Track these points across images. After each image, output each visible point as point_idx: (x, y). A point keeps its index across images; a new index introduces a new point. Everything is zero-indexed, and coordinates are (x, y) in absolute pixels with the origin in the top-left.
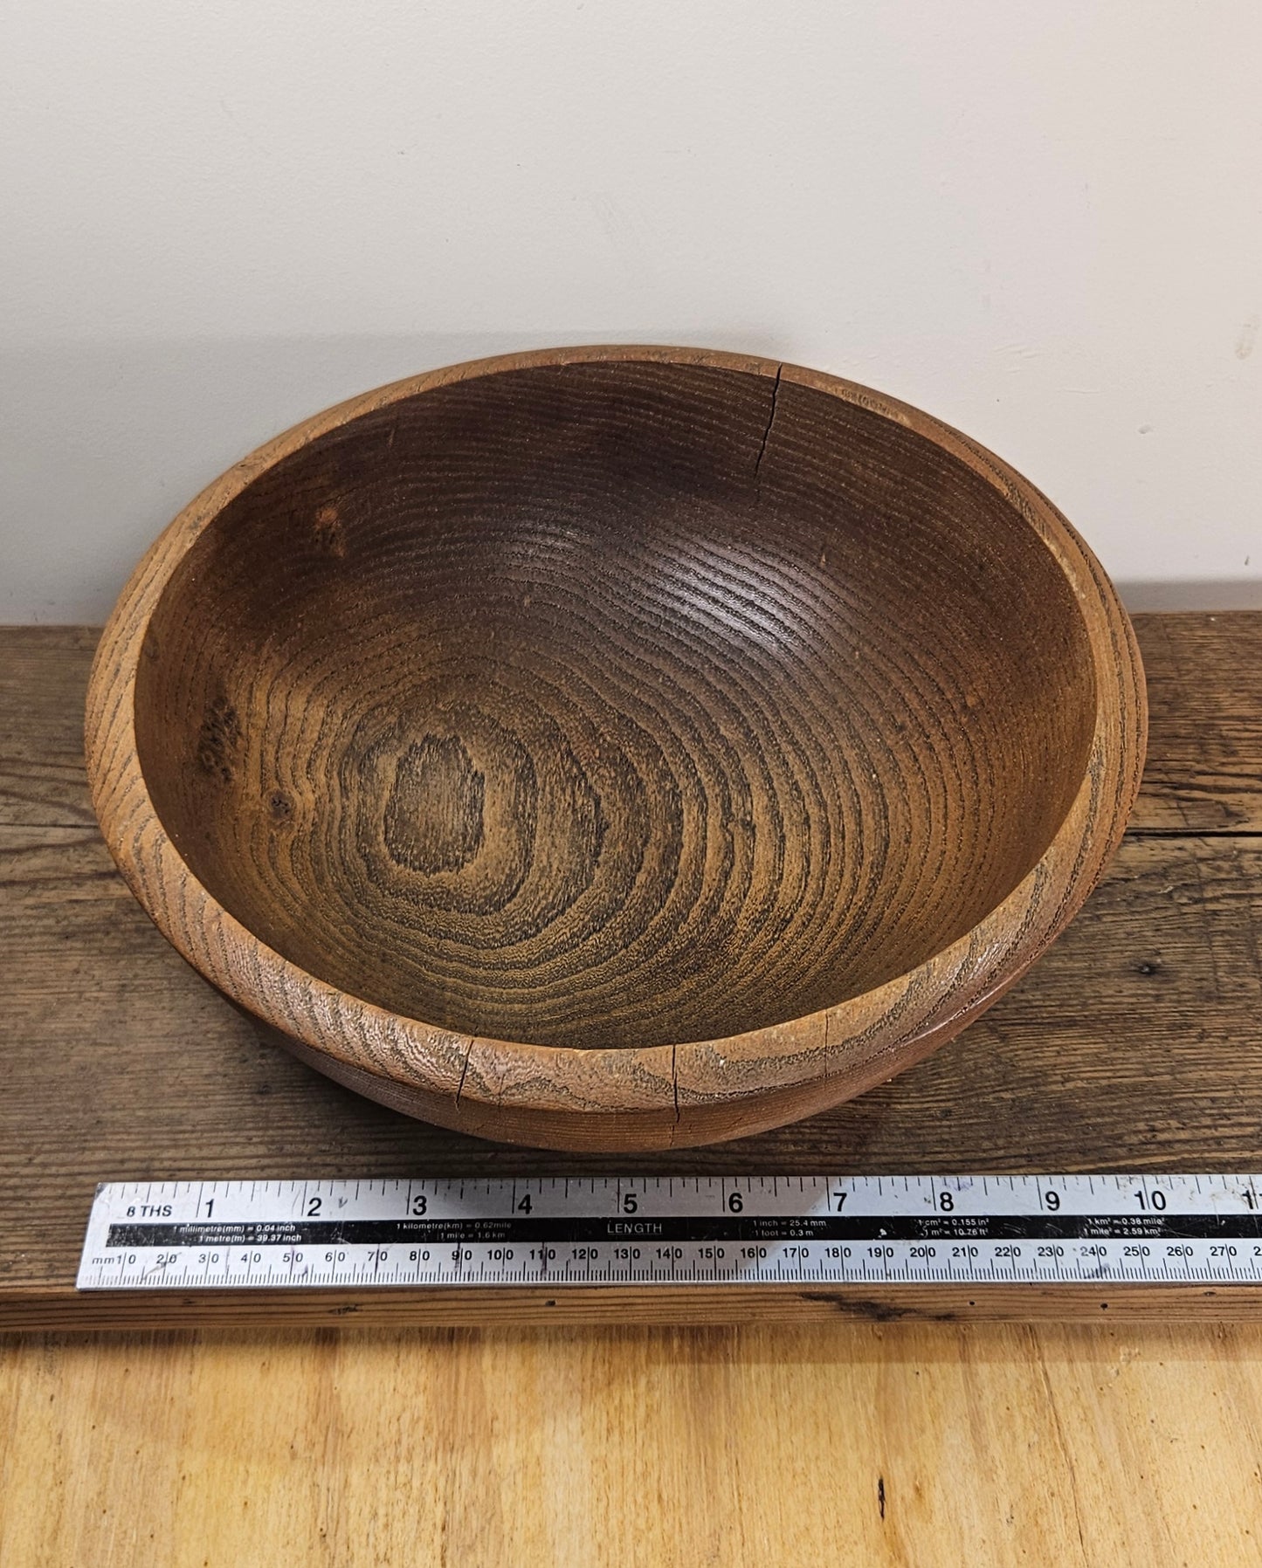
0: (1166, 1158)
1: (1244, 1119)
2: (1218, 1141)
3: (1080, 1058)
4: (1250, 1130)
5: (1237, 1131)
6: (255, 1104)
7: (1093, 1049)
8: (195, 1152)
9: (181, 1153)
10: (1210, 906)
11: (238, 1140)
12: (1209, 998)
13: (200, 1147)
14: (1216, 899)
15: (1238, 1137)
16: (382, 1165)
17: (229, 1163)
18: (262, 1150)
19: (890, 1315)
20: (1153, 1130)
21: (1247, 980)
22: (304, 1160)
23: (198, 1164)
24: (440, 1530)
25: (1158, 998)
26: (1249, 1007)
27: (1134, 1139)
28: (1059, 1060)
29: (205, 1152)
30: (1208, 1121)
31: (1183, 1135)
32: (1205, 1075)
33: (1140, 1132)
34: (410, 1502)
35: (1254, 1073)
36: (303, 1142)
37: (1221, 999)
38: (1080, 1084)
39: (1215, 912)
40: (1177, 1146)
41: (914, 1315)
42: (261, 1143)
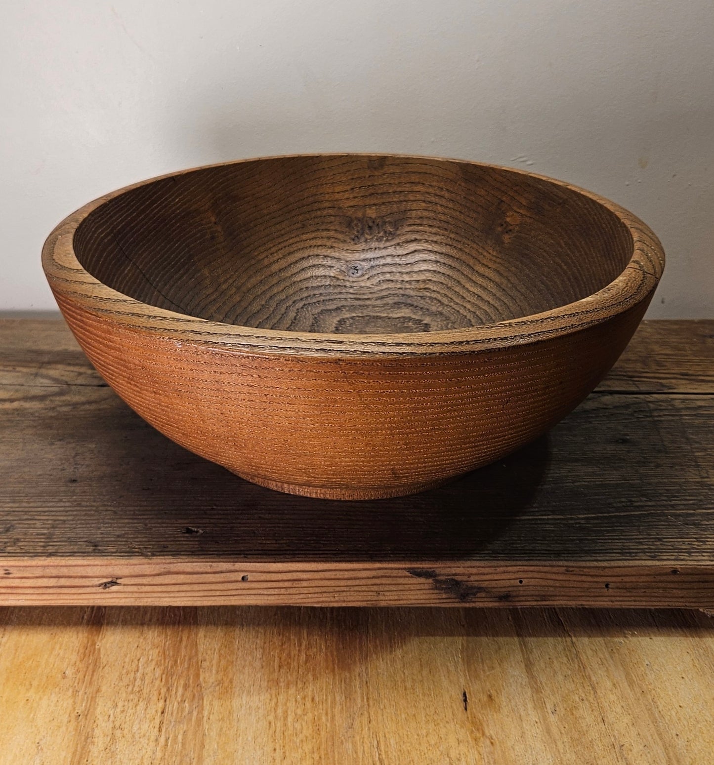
0: (640, 513)
1: (688, 498)
2: (672, 506)
3: (582, 474)
4: (691, 502)
5: (683, 502)
6: (67, 486)
7: (590, 470)
8: (25, 504)
9: (17, 505)
10: (656, 419)
11: (53, 500)
12: (659, 451)
13: (29, 503)
14: (660, 416)
15: (684, 505)
16: (142, 511)
17: (47, 509)
18: (67, 504)
19: (468, 595)
20: (631, 501)
21: (682, 445)
22: (94, 508)
23: (26, 510)
24: (159, 714)
25: (629, 452)
26: (685, 456)
27: (619, 505)
28: (570, 474)
29: (32, 505)
30: (665, 498)
31: (650, 504)
32: (661, 480)
33: (623, 502)
34: (141, 700)
35: (691, 480)
36: (95, 501)
37: (667, 453)
38: (583, 483)
39: (661, 421)
40: (647, 508)
41: (483, 595)
42: (68, 501)
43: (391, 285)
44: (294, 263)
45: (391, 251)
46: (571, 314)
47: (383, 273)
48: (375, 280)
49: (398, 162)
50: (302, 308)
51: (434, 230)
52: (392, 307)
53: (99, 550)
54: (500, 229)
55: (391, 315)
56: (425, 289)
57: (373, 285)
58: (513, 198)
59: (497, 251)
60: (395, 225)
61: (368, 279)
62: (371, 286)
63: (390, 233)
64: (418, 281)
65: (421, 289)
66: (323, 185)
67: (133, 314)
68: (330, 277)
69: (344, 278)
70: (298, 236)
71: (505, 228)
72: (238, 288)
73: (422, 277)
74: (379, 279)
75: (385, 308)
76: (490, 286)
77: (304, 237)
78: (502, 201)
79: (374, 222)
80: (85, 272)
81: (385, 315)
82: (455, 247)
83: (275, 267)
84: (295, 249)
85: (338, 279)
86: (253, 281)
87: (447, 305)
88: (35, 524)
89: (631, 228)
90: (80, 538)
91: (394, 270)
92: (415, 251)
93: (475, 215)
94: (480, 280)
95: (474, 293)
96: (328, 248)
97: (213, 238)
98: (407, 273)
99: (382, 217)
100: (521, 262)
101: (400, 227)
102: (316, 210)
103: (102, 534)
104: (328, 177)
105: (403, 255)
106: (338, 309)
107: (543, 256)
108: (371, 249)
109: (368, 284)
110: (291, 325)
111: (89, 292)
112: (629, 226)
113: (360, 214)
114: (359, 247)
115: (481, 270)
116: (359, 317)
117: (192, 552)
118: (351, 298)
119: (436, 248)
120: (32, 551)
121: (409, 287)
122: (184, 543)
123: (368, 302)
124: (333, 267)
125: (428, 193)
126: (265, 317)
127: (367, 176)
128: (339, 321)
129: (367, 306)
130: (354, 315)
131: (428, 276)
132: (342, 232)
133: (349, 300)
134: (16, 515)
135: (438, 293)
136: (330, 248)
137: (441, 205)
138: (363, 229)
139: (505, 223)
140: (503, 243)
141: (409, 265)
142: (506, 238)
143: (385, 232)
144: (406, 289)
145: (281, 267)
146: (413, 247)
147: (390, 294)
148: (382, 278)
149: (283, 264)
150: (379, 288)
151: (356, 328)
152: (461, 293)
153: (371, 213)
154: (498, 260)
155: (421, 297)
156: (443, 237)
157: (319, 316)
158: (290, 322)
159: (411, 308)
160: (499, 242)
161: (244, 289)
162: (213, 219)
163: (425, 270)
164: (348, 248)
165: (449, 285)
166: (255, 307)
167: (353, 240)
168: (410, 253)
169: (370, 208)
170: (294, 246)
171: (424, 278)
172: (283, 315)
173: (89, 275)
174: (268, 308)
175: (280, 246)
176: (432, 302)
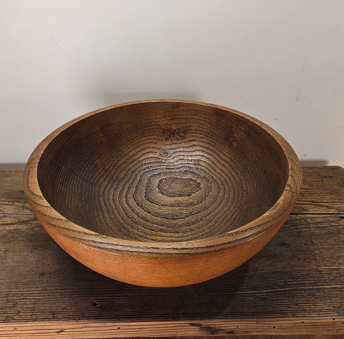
0: (289, 289)
1: (310, 279)
2: (304, 284)
3: (266, 265)
4: (312, 281)
5: (308, 282)
6: (40, 278)
7: (269, 263)
8: (22, 290)
9: (18, 290)
10: (299, 230)
11: (34, 287)
12: (300, 251)
13: (23, 288)
14: (301, 228)
15: (309, 283)
16: (74, 292)
17: (31, 292)
18: (40, 289)
19: (215, 332)
20: (286, 281)
21: (310, 247)
22: (52, 291)
23: (22, 293)
25: (286, 251)
26: (310, 253)
27: (281, 284)
28: (260, 265)
29: (25, 290)
30: (301, 280)
31: (294, 283)
32: (300, 269)
33: (282, 282)
35: (312, 268)
36: (52, 287)
37: (303, 251)
38: (266, 271)
39: (301, 231)
40: (293, 286)
41: (222, 332)
42: (40, 287)
43: (183, 162)
44: (139, 151)
45: (183, 145)
46: (259, 225)
47: (180, 156)
48: (176, 159)
49: (185, 105)
50: (143, 174)
51: (202, 136)
52: (183, 173)
53: (55, 317)
54: (232, 139)
55: (183, 177)
56: (198, 164)
57: (175, 161)
58: (237, 126)
59: (230, 149)
60: (185, 133)
61: (173, 158)
62: (174, 162)
63: (182, 136)
64: (195, 160)
65: (196, 164)
66: (151, 115)
67: (66, 229)
68: (155, 157)
69: (162, 158)
70: (140, 138)
71: (234, 139)
72: (114, 167)
73: (196, 158)
74: (177, 159)
75: (180, 173)
76: (227, 165)
77: (143, 139)
78: (233, 126)
79: (175, 131)
80: (43, 198)
81: (180, 177)
82: (211, 145)
83: (130, 154)
84: (139, 144)
85: (159, 158)
86: (121, 162)
87: (208, 173)
88: (26, 302)
89: (289, 159)
90: (47, 310)
91: (184, 154)
92: (194, 145)
93: (220, 131)
94: (223, 162)
95: (220, 168)
96: (154, 143)
97: (101, 144)
98: (190, 156)
99: (179, 129)
100: (241, 156)
101: (187, 134)
102: (149, 126)
103: (56, 307)
104: (153, 111)
105: (188, 147)
106: (159, 174)
107: (251, 155)
108: (174, 143)
109: (173, 161)
110: (138, 184)
111: (46, 212)
112: (287, 158)
113: (169, 128)
114: (168, 143)
115: (224, 157)
116: (169, 178)
117: (96, 317)
118: (165, 168)
119: (203, 144)
120: (26, 318)
121: (191, 163)
122: (92, 311)
123: (173, 170)
124: (157, 152)
125: (200, 119)
126: (126, 181)
127: (171, 111)
128: (159, 181)
129: (172, 172)
130: (166, 177)
131: (200, 158)
132: (161, 136)
133: (164, 169)
134: (18, 297)
135: (204, 167)
136: (155, 143)
137: (205, 125)
138: (170, 134)
139: (234, 136)
140: (233, 146)
141: (191, 152)
142: (234, 144)
143: (180, 136)
144: (190, 164)
145: (133, 154)
146: (193, 143)
147: (182, 166)
148: (179, 158)
149: (134, 152)
150: (178, 163)
151: (168, 184)
152: (214, 168)
153: (174, 127)
154: (231, 154)
155: (196, 168)
156: (206, 139)
157: (151, 178)
158: (137, 182)
159: (192, 174)
160: (231, 145)
161: (116, 167)
162: (101, 135)
163: (198, 155)
164: (163, 143)
165: (209, 163)
166: (122, 176)
167: (166, 139)
168: (191, 146)
169: (173, 125)
170: (139, 143)
171: (198, 158)
172: (134, 178)
173: (45, 200)
174: (127, 175)
175: (132, 144)
176: (201, 171)
